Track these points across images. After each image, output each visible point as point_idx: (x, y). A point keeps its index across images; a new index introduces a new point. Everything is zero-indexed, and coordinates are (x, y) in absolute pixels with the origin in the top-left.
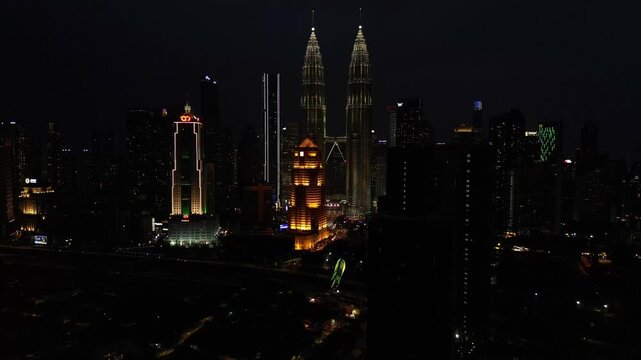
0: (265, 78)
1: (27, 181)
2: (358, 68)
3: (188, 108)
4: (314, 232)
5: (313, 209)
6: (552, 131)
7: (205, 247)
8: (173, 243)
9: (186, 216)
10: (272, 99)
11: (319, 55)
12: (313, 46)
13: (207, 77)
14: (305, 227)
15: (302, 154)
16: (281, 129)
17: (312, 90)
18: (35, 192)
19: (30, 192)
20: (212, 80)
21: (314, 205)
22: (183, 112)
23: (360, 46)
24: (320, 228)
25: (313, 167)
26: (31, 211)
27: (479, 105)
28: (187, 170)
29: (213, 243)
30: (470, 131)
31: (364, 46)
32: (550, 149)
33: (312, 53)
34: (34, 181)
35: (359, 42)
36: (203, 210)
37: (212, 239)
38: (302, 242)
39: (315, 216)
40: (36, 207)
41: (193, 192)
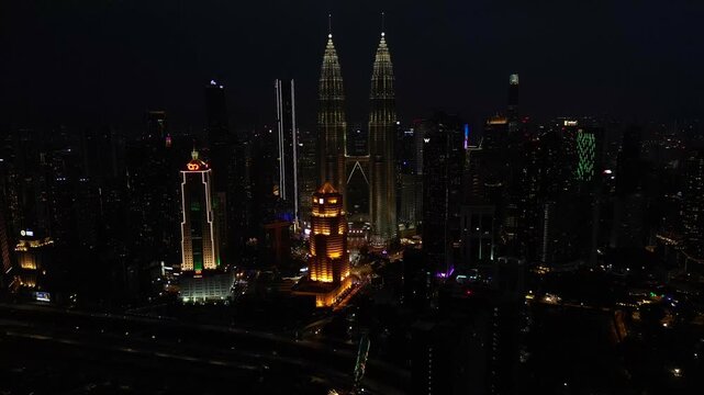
0: (278, 84)
1: (23, 233)
2: (381, 82)
3: (195, 155)
4: (337, 284)
5: (335, 259)
6: (592, 138)
7: (220, 302)
8: (186, 299)
9: (199, 271)
10: (287, 108)
11: (337, 66)
12: (330, 57)
13: (212, 82)
14: (326, 278)
15: (321, 201)
16: (297, 145)
17: (330, 106)
18: (32, 245)
19: (27, 245)
20: (218, 85)
21: (335, 255)
22: (190, 159)
23: (383, 57)
24: (342, 279)
25: (334, 215)
26: (31, 266)
27: (515, 79)
28: (197, 223)
29: (229, 298)
30: (504, 122)
31: (387, 56)
32: (589, 157)
33: (330, 64)
34: (30, 233)
35: (381, 52)
36: (216, 262)
37: (228, 294)
38: (324, 300)
39: (336, 267)
40: (36, 261)
41: (205, 244)
